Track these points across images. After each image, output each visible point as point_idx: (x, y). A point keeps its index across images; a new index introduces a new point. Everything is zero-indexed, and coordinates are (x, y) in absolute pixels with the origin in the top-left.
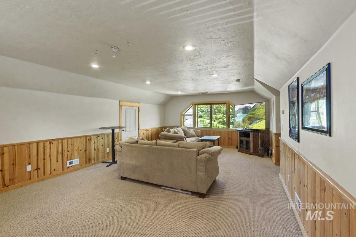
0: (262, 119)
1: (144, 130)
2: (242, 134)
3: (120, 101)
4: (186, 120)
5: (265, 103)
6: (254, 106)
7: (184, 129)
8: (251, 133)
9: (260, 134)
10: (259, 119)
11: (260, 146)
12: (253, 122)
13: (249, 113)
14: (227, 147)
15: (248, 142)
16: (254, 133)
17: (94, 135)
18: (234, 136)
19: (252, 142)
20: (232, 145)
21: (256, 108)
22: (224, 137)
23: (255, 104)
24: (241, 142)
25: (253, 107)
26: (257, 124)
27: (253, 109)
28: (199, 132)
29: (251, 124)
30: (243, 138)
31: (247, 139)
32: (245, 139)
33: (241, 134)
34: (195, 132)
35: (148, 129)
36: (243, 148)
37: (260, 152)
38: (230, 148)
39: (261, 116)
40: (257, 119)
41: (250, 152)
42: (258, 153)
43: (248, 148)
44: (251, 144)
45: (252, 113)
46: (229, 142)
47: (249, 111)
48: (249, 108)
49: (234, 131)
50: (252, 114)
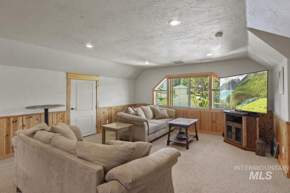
0: (258, 96)
1: (105, 108)
2: (231, 118)
3: (67, 73)
4: (176, 96)
5: (267, 71)
6: (245, 77)
7: (154, 108)
8: (243, 117)
9: (258, 119)
10: (252, 97)
11: (258, 137)
12: (242, 101)
13: (237, 88)
14: (210, 134)
15: (238, 131)
16: (248, 117)
17: (22, 116)
18: (219, 119)
19: (246, 131)
20: (216, 131)
21: (248, 80)
22: (205, 119)
23: (246, 75)
24: (229, 128)
25: (243, 79)
26: (250, 104)
27: (243, 82)
28: (172, 111)
29: (239, 104)
30: (231, 124)
31: (237, 125)
32: (234, 125)
33: (228, 117)
34: (168, 112)
35: (111, 107)
36: (231, 138)
37: (258, 147)
38: (213, 134)
39: (257, 92)
40: (250, 96)
41: (242, 145)
42: (255, 147)
43: (238, 138)
44: (244, 133)
45: (241, 87)
46: (212, 126)
47: (237, 86)
48: (236, 81)
49: (220, 112)
50: (241, 90)
